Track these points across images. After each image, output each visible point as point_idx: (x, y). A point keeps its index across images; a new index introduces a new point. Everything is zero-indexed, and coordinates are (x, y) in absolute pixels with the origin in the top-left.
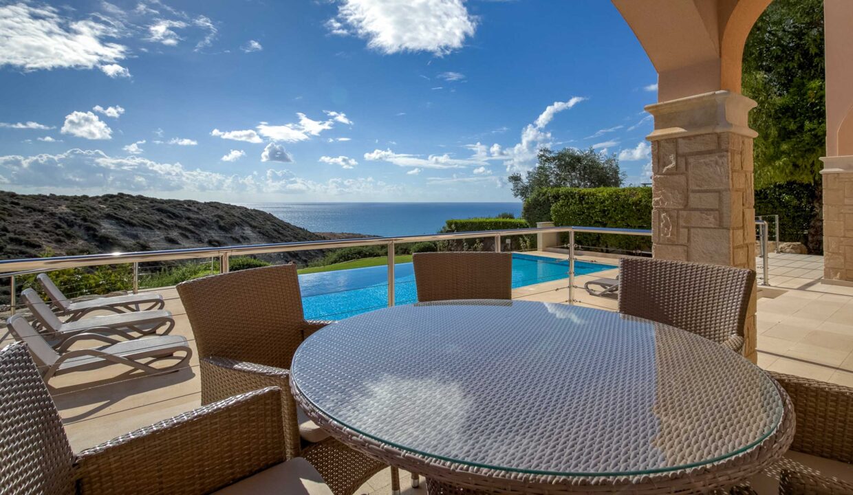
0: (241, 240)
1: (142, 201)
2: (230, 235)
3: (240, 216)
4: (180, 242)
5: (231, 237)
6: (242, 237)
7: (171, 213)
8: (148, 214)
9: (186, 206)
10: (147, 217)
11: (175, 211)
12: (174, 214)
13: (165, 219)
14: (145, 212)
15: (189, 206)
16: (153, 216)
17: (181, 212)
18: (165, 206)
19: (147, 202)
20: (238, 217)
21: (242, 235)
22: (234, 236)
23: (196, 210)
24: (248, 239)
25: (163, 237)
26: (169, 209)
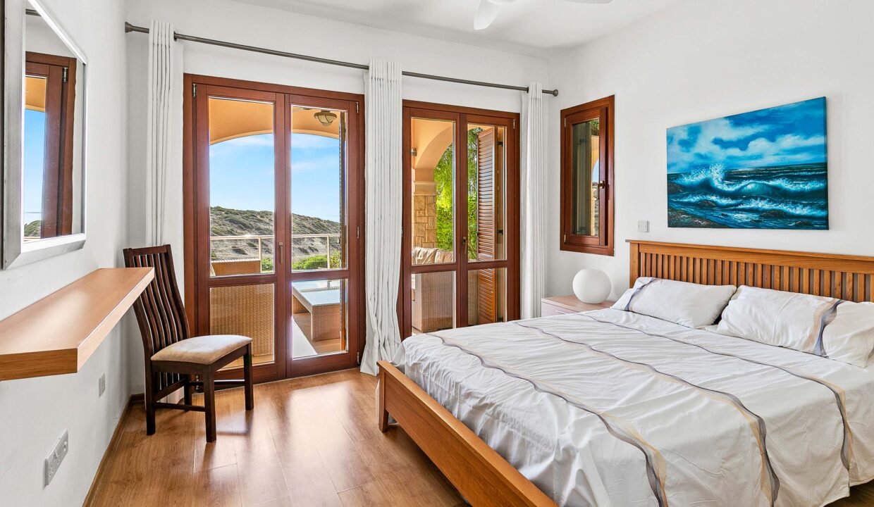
0: (309, 251)
1: (218, 212)
2: (298, 246)
3: (312, 227)
4: (246, 252)
5: (299, 248)
6: (310, 248)
7: (242, 224)
8: (220, 225)
9: (258, 217)
10: (218, 227)
11: (246, 222)
12: (244, 225)
13: (235, 230)
14: (217, 223)
15: (262, 217)
16: (225, 227)
17: (252, 223)
18: (238, 217)
19: (223, 213)
20: (309, 228)
21: (311, 246)
22: (301, 247)
23: (267, 221)
24: (316, 250)
25: (231, 247)
26: (242, 220)
